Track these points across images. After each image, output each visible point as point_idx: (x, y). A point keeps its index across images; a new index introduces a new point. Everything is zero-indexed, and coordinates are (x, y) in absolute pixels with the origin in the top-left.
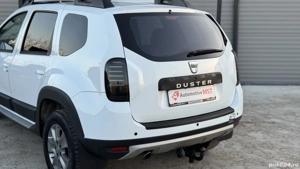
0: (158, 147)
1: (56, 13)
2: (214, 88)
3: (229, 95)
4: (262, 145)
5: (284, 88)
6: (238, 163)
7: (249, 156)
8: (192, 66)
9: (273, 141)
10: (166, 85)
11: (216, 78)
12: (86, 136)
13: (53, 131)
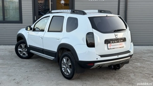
0: (104, 64)
1: (63, 17)
2: (123, 43)
3: (128, 46)
4: (140, 67)
5: (147, 47)
6: (131, 73)
7: (135, 71)
8: (116, 35)
9: (144, 66)
10: (107, 42)
11: (124, 40)
12: (80, 60)
13: (64, 60)
